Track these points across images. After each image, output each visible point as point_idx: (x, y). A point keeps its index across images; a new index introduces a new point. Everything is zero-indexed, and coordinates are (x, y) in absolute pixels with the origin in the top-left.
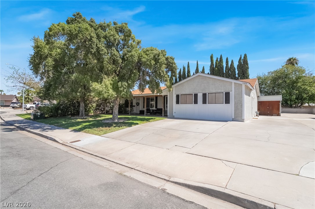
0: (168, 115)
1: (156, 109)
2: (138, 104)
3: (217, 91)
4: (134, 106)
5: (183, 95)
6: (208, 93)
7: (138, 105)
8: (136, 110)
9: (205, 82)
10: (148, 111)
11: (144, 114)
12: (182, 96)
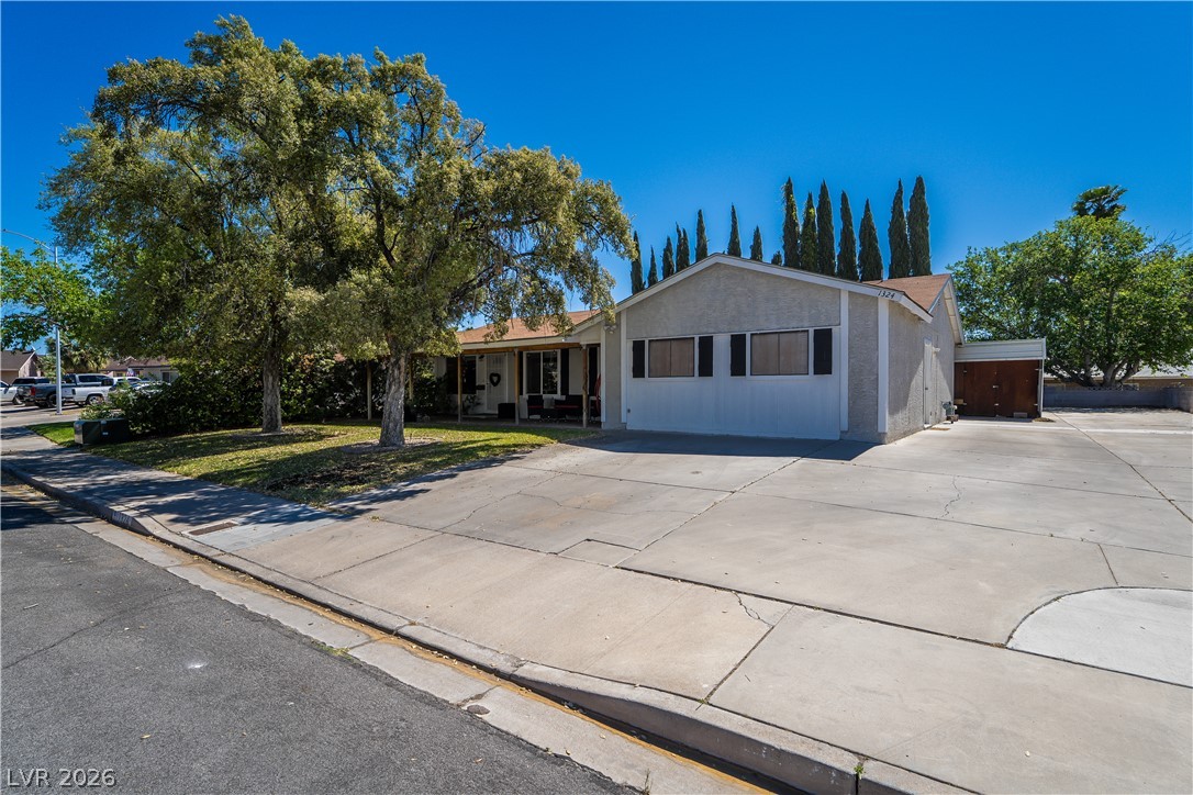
0: (603, 419)
1: (564, 398)
2: (495, 379)
3: (785, 325)
4: (482, 387)
5: (658, 343)
6: (752, 335)
7: (495, 384)
8: (488, 402)
9: (739, 289)
10: (535, 404)
11: (514, 417)
12: (654, 344)
